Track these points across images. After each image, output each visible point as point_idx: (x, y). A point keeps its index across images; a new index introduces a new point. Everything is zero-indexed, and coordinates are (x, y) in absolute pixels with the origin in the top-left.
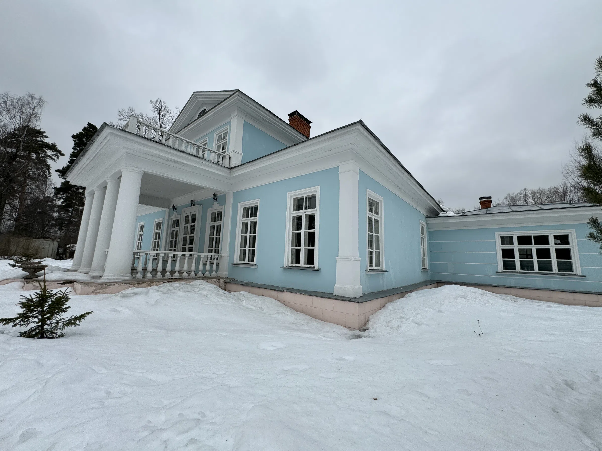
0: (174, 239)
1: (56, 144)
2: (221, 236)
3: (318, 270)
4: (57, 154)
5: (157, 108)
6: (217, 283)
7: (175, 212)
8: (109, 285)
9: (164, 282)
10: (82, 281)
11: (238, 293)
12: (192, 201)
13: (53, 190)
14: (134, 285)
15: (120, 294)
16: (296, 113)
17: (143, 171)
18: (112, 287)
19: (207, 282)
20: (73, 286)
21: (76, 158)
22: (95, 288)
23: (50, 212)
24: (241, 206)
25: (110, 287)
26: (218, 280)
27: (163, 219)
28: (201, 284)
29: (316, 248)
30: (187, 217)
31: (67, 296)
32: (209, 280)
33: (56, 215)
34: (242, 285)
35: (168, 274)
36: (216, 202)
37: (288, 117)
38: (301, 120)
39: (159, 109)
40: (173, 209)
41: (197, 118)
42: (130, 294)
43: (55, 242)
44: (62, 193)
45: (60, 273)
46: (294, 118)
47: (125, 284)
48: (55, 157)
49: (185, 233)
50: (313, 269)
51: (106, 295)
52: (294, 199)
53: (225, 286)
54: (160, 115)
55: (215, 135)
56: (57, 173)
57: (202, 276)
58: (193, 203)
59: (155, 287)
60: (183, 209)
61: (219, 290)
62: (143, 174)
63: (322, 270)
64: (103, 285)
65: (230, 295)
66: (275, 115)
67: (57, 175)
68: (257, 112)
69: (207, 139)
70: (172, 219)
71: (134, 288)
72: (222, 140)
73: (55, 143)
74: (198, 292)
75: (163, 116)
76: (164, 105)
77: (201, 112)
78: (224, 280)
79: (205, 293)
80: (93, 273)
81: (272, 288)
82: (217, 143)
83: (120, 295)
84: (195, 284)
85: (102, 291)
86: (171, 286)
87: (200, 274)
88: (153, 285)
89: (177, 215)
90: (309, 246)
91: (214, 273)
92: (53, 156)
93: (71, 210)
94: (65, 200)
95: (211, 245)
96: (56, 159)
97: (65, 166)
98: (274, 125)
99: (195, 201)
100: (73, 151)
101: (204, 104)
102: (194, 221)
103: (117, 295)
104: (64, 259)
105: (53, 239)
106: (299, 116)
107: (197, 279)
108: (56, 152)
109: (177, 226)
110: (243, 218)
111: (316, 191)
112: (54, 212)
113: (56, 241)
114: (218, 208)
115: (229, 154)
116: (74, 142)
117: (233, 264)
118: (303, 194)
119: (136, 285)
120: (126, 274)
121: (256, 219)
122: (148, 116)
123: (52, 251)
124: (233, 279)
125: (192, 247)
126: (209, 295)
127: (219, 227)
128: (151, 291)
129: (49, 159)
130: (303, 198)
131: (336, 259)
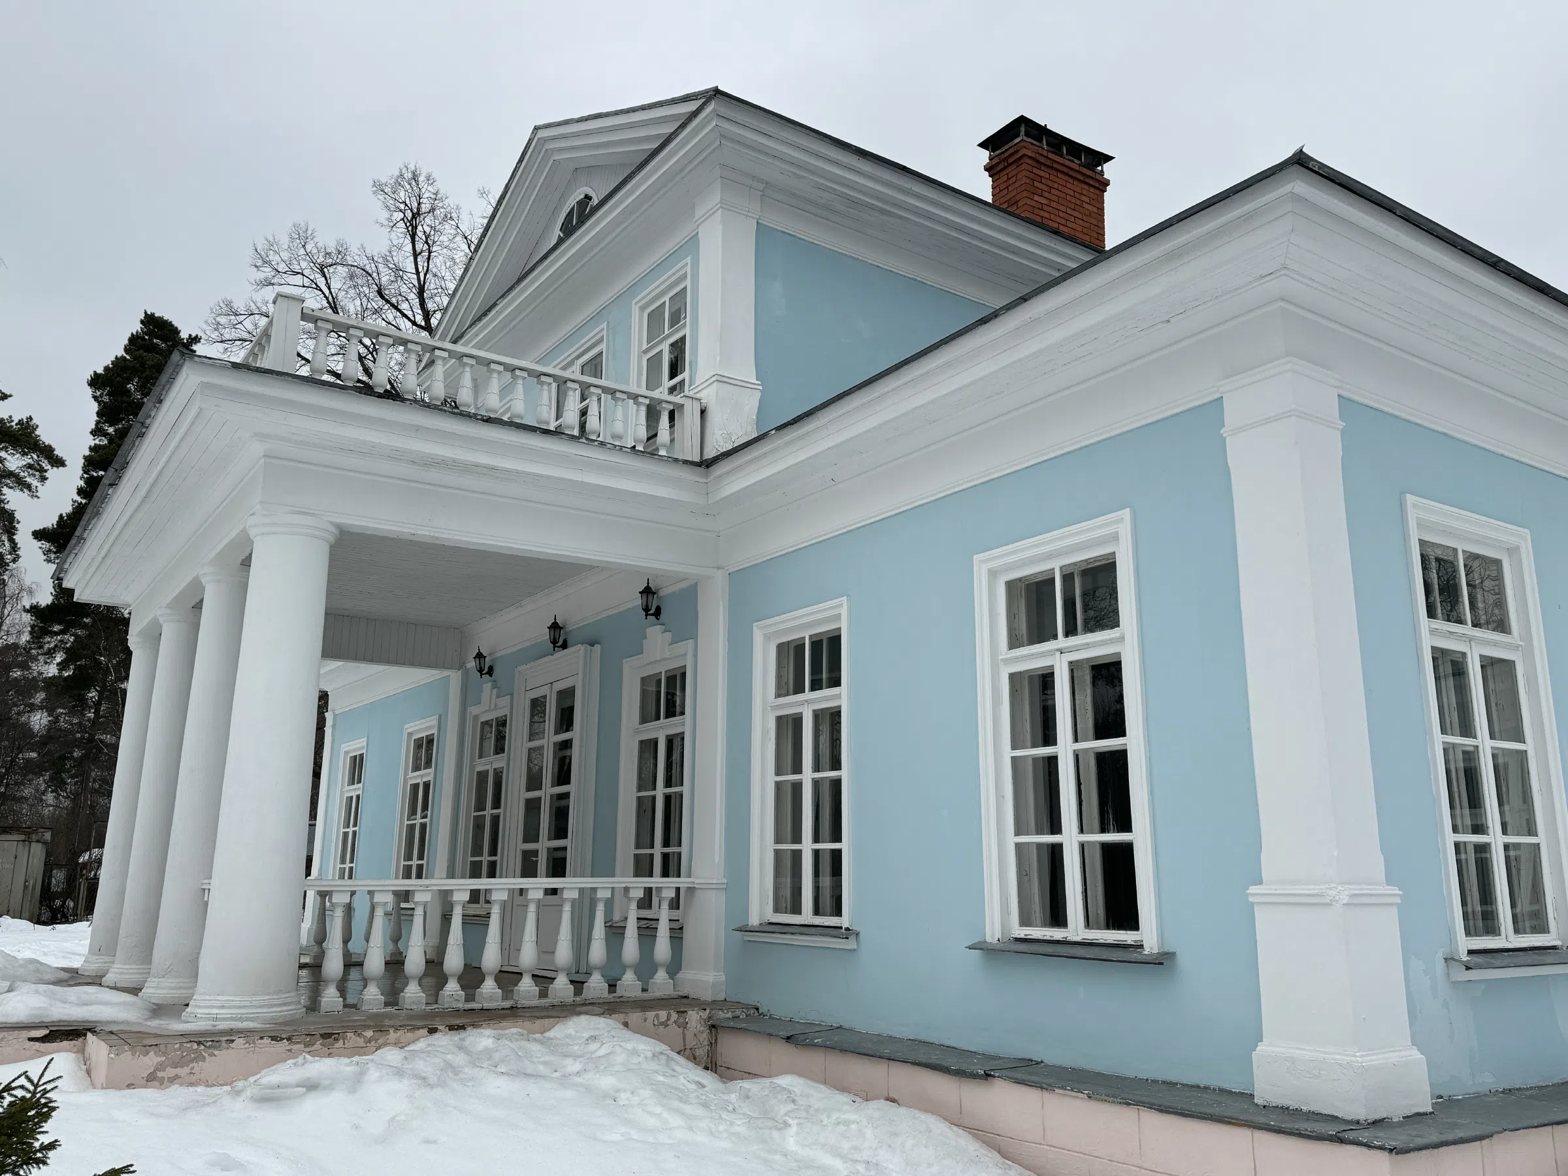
0: (489, 812)
1: (35, 421)
2: (686, 789)
3: (1162, 961)
4: (38, 462)
5: (402, 206)
6: (673, 1028)
7: (490, 684)
8: (210, 1047)
9: (432, 1031)
10: (114, 1028)
11: (767, 1081)
12: (555, 627)
13: (27, 618)
14: (306, 1045)
15: (249, 1087)
16: (1023, 129)
17: (332, 523)
18: (223, 1055)
19: (626, 1025)
20: (82, 1051)
21: (105, 471)
22: (160, 1059)
23: (19, 714)
24: (767, 638)
25: (216, 1052)
26: (674, 1016)
27: (440, 716)
28: (594, 1038)
29: (1141, 836)
30: (537, 706)
31: (48, 1095)
32: (635, 1017)
33: (39, 720)
34: (788, 1039)
35: (452, 987)
36: (658, 627)
37: (984, 156)
38: (1051, 156)
39: (411, 210)
40: (481, 671)
41: (554, 241)
42: (287, 1086)
43: (33, 845)
44: (56, 628)
45: (37, 992)
46: (1012, 155)
47: (274, 1038)
48: (34, 475)
49: (534, 782)
50: (1135, 956)
51: (200, 1089)
52: (1010, 585)
53: (713, 1044)
54: (417, 239)
55: (635, 311)
56: (39, 544)
57: (605, 994)
58: (558, 636)
59: (391, 1055)
60: (520, 668)
61: (678, 1068)
62: (332, 540)
63: (1184, 960)
64: (189, 1045)
65: (730, 1092)
66: (904, 169)
67: (40, 551)
68: (813, 173)
69: (605, 333)
70: (476, 717)
71: (305, 1061)
72: (666, 332)
73: (31, 418)
74: (578, 1080)
75: (426, 242)
76: (430, 188)
77: (573, 209)
78: (705, 1014)
79: (606, 1082)
80: (156, 990)
81: (934, 1059)
82: (645, 346)
83: (248, 1093)
84: (568, 1036)
85: (186, 1070)
86: (460, 1048)
87: (596, 985)
88: (385, 1044)
89: (498, 697)
90: (1103, 830)
91: (661, 975)
92: (26, 474)
93: (93, 694)
94: (72, 655)
95: (644, 837)
96: (34, 482)
97: (67, 509)
98: (901, 217)
99: (570, 628)
100: (92, 441)
101: (581, 171)
102: (566, 719)
103: (238, 1093)
104: (67, 922)
105: (28, 832)
106: (1040, 141)
107: (579, 1014)
108: (35, 457)
109: (500, 749)
110: (778, 695)
111: (1115, 538)
112: (32, 708)
113: (38, 841)
114: (667, 654)
115: (698, 396)
116: (95, 407)
117: (745, 929)
118: (1049, 556)
119: (318, 1046)
120: (280, 992)
121: (839, 696)
122: (369, 253)
123: (26, 887)
124: (747, 1007)
125: (565, 849)
126: (628, 1095)
127: (675, 743)
128: (373, 1074)
129: (11, 488)
130: (1053, 579)
131: (1251, 899)
